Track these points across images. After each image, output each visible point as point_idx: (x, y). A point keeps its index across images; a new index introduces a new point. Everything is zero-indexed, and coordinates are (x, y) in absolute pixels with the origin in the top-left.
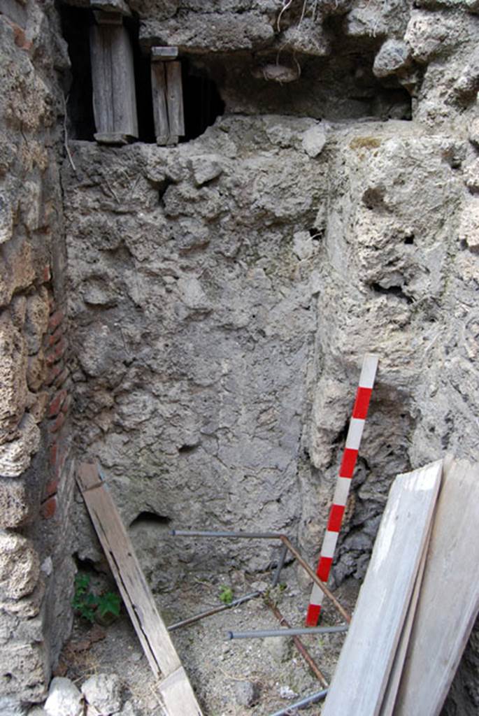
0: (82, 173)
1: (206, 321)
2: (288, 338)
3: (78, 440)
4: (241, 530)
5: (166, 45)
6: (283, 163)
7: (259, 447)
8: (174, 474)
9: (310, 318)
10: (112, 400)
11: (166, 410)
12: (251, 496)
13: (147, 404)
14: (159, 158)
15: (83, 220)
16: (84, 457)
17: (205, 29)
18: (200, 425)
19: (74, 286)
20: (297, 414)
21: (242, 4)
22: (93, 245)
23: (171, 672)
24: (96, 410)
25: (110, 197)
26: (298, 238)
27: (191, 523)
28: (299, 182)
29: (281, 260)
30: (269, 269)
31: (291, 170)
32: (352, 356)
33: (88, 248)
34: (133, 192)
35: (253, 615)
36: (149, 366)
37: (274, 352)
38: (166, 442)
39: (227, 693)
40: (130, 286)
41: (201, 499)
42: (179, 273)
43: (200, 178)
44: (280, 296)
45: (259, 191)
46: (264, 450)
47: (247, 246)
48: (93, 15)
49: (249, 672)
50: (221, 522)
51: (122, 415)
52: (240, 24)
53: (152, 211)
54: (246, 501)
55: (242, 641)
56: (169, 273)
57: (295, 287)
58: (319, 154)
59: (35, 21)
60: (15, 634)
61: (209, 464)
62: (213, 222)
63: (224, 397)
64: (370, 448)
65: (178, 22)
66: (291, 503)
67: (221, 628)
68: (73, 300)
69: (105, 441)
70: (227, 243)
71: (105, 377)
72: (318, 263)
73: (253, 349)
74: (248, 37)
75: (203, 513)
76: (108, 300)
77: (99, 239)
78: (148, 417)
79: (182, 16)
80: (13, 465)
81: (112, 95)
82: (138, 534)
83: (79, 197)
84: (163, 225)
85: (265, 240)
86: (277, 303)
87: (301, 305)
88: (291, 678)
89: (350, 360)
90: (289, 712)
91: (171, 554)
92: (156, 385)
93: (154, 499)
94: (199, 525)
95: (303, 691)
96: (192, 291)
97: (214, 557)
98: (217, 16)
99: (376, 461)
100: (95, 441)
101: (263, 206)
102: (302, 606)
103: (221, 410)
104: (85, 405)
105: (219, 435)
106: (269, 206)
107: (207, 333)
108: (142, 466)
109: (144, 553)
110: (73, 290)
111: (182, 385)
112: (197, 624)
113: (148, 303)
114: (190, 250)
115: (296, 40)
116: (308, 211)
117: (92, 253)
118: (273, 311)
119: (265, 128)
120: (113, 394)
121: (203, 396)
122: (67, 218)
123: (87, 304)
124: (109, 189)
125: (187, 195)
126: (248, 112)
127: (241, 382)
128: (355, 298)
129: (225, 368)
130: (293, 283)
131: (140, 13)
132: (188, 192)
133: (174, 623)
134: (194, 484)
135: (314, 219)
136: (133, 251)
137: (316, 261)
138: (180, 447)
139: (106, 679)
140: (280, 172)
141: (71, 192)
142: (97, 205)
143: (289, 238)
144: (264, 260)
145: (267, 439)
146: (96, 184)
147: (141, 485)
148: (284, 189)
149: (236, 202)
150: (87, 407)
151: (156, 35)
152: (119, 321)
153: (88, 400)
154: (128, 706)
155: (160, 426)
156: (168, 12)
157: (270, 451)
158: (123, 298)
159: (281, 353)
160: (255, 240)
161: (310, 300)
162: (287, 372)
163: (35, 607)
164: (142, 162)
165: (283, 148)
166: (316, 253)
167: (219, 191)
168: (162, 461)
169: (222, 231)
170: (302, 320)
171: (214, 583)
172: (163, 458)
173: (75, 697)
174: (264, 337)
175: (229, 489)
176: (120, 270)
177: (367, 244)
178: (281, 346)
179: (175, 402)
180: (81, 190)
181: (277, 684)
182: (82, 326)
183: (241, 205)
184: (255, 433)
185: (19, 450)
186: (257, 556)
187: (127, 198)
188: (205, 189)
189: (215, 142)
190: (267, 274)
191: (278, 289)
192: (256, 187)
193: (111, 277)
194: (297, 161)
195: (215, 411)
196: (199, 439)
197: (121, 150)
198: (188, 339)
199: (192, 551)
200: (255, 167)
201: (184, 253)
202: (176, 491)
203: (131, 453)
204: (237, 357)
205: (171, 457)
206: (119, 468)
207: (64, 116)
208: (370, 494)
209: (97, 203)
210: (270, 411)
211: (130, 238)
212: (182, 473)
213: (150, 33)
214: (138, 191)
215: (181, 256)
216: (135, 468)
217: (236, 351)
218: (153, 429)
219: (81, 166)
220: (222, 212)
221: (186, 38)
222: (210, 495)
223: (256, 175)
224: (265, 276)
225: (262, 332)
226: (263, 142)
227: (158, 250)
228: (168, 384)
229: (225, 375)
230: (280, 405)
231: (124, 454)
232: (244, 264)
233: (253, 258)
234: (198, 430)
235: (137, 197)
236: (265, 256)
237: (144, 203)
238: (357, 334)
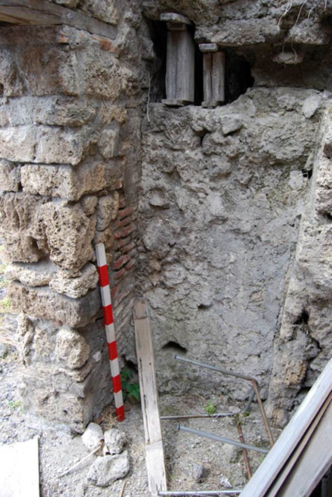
0: (153, 123)
1: (223, 225)
2: (276, 245)
3: (138, 287)
4: (231, 369)
5: (209, 42)
6: (285, 121)
7: (250, 316)
8: (192, 322)
9: (293, 232)
10: (160, 267)
11: (192, 279)
12: (240, 348)
13: (181, 273)
14: (200, 116)
15: (153, 153)
16: (140, 299)
17: (235, 31)
18: (213, 293)
19: (144, 193)
20: (277, 299)
21: (261, 12)
22: (158, 169)
23: (154, 442)
24: (150, 271)
25: (169, 139)
26: (293, 175)
27: (198, 356)
28: (296, 135)
29: (280, 189)
30: (270, 195)
31: (291, 127)
32: (306, 263)
33: (154, 170)
34: (183, 137)
35: (224, 426)
36: (184, 249)
37: (266, 253)
38: (190, 300)
39: (188, 468)
40: (177, 196)
41: (207, 342)
42: (209, 191)
43: (226, 130)
44: (275, 215)
45: (266, 140)
46: (253, 319)
47: (256, 177)
48: (166, 26)
49: (206, 461)
50: (219, 360)
51: (165, 277)
52: (257, 26)
53: (195, 150)
54: (237, 350)
55: (210, 440)
56: (202, 190)
57: (286, 210)
58: (313, 116)
59: (123, 34)
60: (70, 388)
61: (216, 321)
62: (234, 159)
63: (230, 277)
64: (319, 333)
65: (219, 27)
66: (267, 359)
67: (200, 428)
68: (143, 201)
69: (154, 292)
70: (242, 174)
71: (156, 252)
72: (304, 194)
73: (253, 248)
74: (262, 34)
75: (207, 351)
76: (164, 204)
77: (162, 165)
78: (181, 281)
79: (222, 22)
80: (74, 291)
81: (176, 75)
82: (167, 355)
83: (151, 138)
84: (200, 160)
85: (269, 175)
86: (272, 219)
87: (288, 223)
88: (232, 474)
89: (304, 266)
90: (220, 494)
91: (184, 373)
92: (188, 262)
93: (179, 335)
94: (204, 358)
95: (237, 486)
96: (215, 204)
97: (211, 382)
98: (244, 21)
99: (323, 344)
100: (148, 291)
101: (268, 151)
102: (258, 432)
103: (227, 286)
104: (144, 267)
105: (224, 303)
106: (271, 151)
107: (223, 233)
108: (174, 312)
109: (167, 367)
110: (144, 195)
111: (203, 265)
112: (186, 421)
113: (187, 209)
114: (217, 177)
115: (296, 35)
116: (301, 157)
117: (156, 174)
118: (268, 224)
119: (277, 96)
120: (161, 263)
121: (216, 274)
122: (143, 151)
123: (151, 205)
124: (169, 134)
125: (217, 141)
126: (269, 85)
127: (242, 270)
128: (311, 222)
129: (233, 258)
130: (285, 206)
131: (195, 22)
132: (218, 139)
133: (172, 415)
134: (204, 331)
135: (305, 162)
136: (181, 174)
137: (303, 193)
138: (199, 305)
139: (118, 433)
140: (282, 128)
141: (146, 135)
142: (161, 144)
143: (286, 174)
144: (267, 188)
145: (255, 311)
146: (162, 131)
147: (172, 324)
148: (283, 140)
149: (249, 147)
150: (145, 269)
151: (204, 35)
152: (169, 218)
153: (146, 264)
154: (125, 453)
155: (188, 289)
156: (213, 21)
157: (257, 320)
158: (173, 204)
159: (271, 254)
160: (263, 173)
161: (295, 220)
162: (274, 268)
163: (81, 377)
164: (189, 118)
165: (288, 111)
166: (304, 187)
167: (239, 139)
168: (186, 312)
169: (239, 166)
170: (288, 234)
171: (207, 399)
172: (187, 310)
173: (99, 437)
174: (261, 241)
175: (226, 339)
176: (173, 186)
177: (321, 184)
178: (271, 249)
179: (199, 275)
180: (153, 134)
181: (222, 475)
182: (147, 218)
183: (252, 149)
184: (248, 306)
185: (77, 283)
186: (240, 390)
187: (180, 140)
188: (229, 137)
189: (242, 106)
190: (267, 198)
191: (274, 210)
192: (263, 138)
193: (167, 190)
194: (297, 120)
195: (223, 285)
196: (212, 302)
197: (177, 110)
198: (210, 235)
199: (197, 374)
200: (264, 124)
201: (213, 179)
202: (193, 333)
203: (169, 302)
204: (241, 252)
205: (192, 310)
206: (160, 310)
207: (148, 88)
208: (319, 367)
209: (162, 143)
210: (260, 293)
211: (180, 166)
212: (198, 322)
213: (200, 35)
214: (187, 137)
215: (211, 180)
216: (170, 312)
217: (241, 248)
218: (183, 290)
219: (153, 119)
220: (240, 153)
221: (223, 37)
222: (214, 340)
223: (264, 129)
224: (266, 200)
225: (259, 238)
226: (274, 107)
227: (196, 175)
228: (195, 263)
229: (232, 263)
230: (266, 290)
231: (164, 302)
232: (253, 189)
233: (260, 186)
234: (211, 296)
235: (186, 140)
236: (268, 186)
237: (190, 144)
238: (310, 248)
